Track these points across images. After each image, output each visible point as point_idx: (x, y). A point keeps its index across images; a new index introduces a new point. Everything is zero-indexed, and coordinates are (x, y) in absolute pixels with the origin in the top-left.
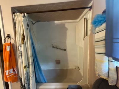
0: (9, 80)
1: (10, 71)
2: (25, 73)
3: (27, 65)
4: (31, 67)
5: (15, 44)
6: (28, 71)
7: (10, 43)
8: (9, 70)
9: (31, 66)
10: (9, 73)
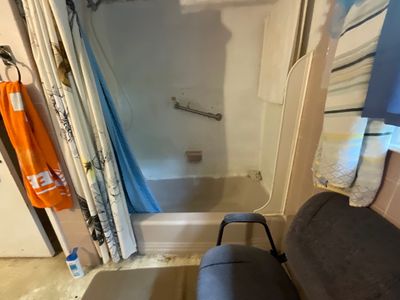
0: (46, 203)
1: (42, 177)
2: (91, 183)
3: (96, 161)
4: (108, 167)
5: (37, 85)
6: (101, 179)
7: (19, 82)
8: (37, 173)
9: (107, 164)
10: (40, 184)
